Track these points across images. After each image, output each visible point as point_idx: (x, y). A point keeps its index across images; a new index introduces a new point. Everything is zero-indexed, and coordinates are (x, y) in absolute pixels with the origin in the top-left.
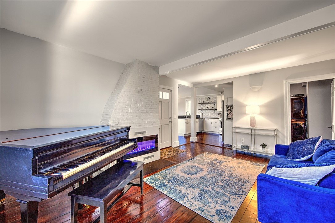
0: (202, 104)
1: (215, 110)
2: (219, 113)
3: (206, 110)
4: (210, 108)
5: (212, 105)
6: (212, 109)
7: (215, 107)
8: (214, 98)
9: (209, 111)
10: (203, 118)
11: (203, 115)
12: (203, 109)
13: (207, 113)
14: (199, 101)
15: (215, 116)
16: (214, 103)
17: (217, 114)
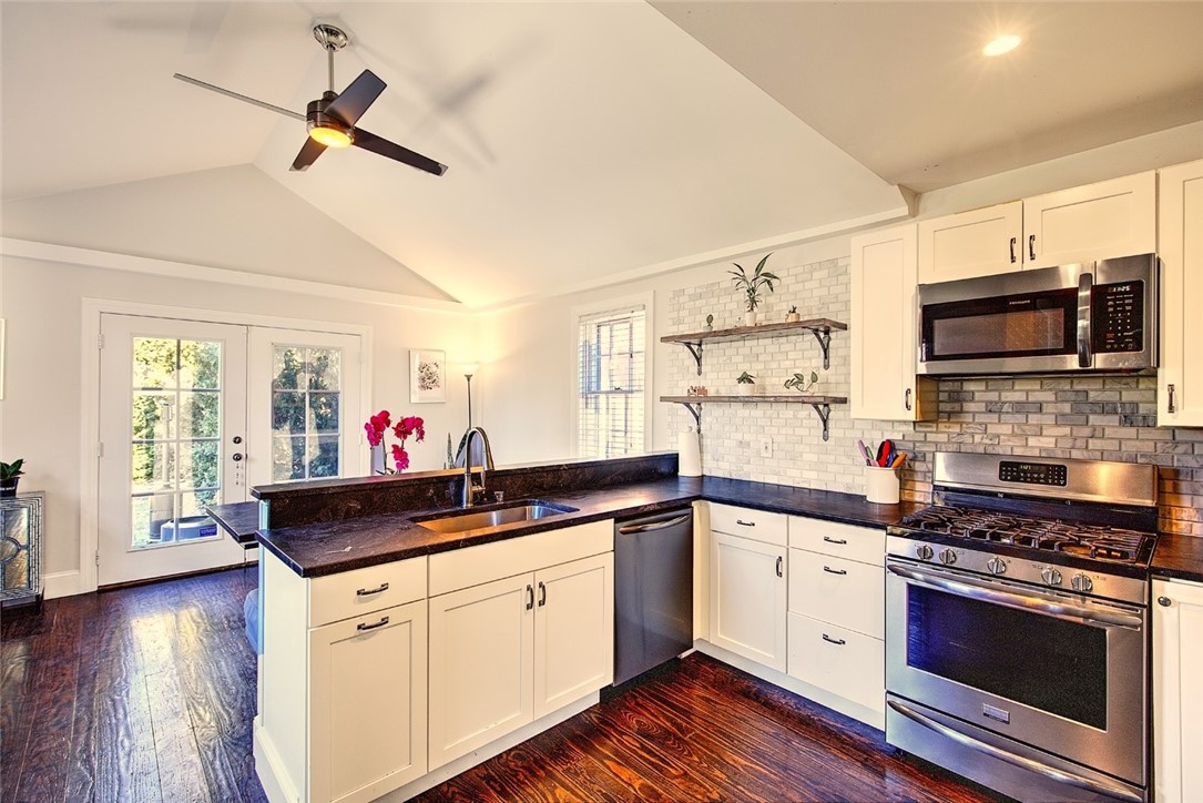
0: (695, 343)
1: (828, 404)
2: (875, 438)
3: (732, 399)
4: (775, 385)
7: (826, 367)
8: (823, 274)
9: (769, 413)
10: (694, 503)
11: (707, 457)
12: (703, 390)
13: (747, 437)
14: (675, 315)
15: (831, 468)
16: (816, 332)
17: (848, 456)
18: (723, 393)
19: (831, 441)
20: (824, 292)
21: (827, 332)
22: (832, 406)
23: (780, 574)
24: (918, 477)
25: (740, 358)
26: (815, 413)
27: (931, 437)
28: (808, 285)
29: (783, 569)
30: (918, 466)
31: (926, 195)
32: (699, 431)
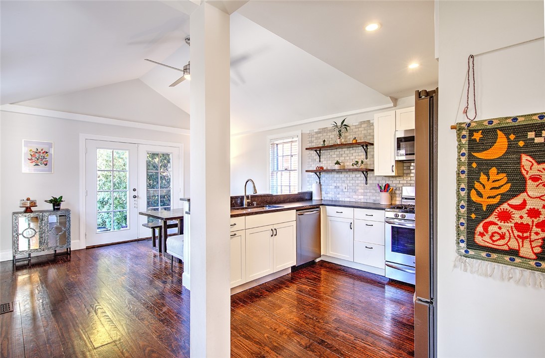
0: (318, 150)
1: (367, 171)
2: (383, 183)
3: (333, 171)
4: (349, 165)
5: (357, 154)
6: (355, 167)
7: (367, 158)
8: (365, 125)
9: (346, 175)
10: (321, 207)
11: (323, 193)
12: (322, 168)
13: (338, 185)
14: (310, 139)
15: (368, 194)
16: (363, 146)
17: (374, 190)
18: (329, 168)
19: (368, 185)
20: (366, 132)
21: (367, 146)
22: (369, 173)
23: (351, 229)
24: (397, 196)
25: (336, 156)
26: (363, 175)
27: (401, 182)
28: (360, 129)
29: (352, 227)
30: (397, 192)
31: (399, 99)
32: (320, 183)
